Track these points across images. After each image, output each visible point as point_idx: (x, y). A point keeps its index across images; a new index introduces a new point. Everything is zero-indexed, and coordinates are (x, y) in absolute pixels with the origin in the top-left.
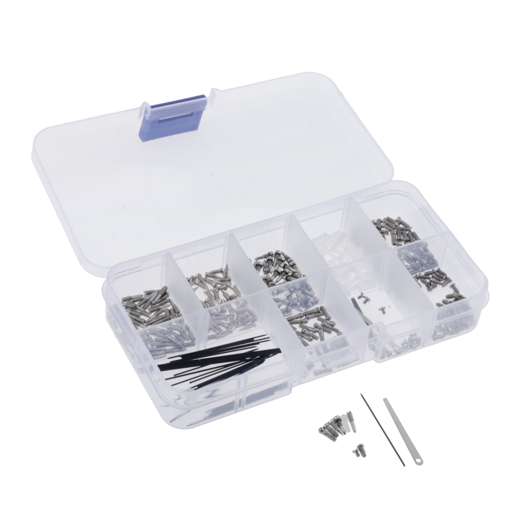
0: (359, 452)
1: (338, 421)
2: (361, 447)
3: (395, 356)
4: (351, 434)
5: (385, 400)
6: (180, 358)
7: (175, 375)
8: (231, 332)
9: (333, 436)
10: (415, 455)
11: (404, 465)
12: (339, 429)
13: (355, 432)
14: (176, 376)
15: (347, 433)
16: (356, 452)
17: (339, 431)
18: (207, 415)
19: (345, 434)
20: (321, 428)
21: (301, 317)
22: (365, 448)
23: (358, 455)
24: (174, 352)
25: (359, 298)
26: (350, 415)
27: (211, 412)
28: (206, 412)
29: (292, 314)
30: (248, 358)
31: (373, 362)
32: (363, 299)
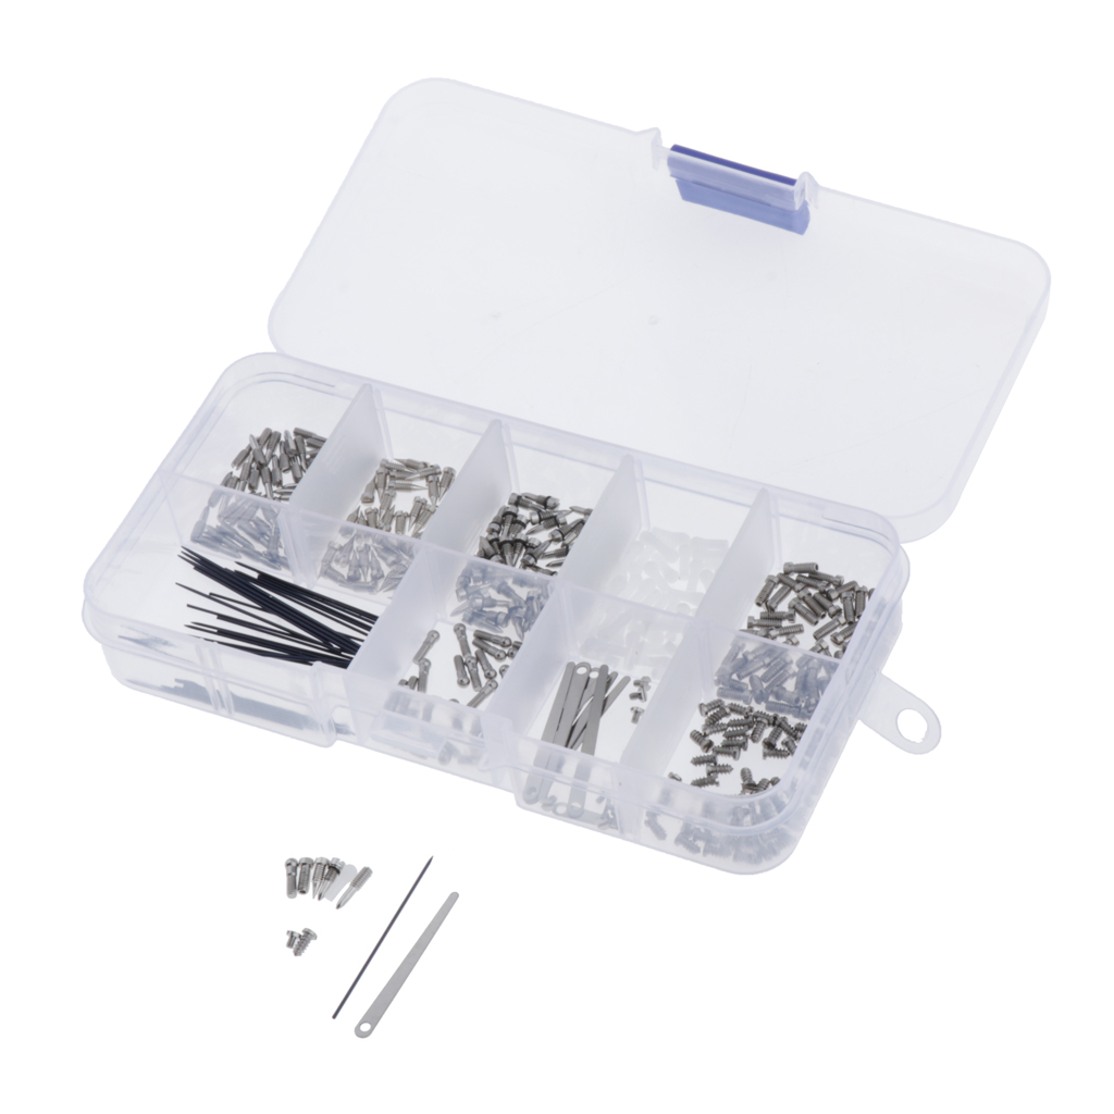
0: (298, 940)
1: (334, 869)
2: (307, 936)
4: (328, 904)
5: (454, 897)
6: (255, 575)
7: (211, 594)
8: (371, 589)
9: (296, 886)
12: (318, 883)
13: (339, 906)
14: (212, 596)
15: (324, 900)
16: (292, 934)
17: (315, 885)
18: (173, 684)
19: (320, 897)
21: (503, 645)
22: (312, 944)
23: (290, 944)
24: (258, 560)
25: (637, 683)
26: (366, 873)
27: (181, 685)
29: (502, 632)
30: (335, 646)
32: (636, 690)
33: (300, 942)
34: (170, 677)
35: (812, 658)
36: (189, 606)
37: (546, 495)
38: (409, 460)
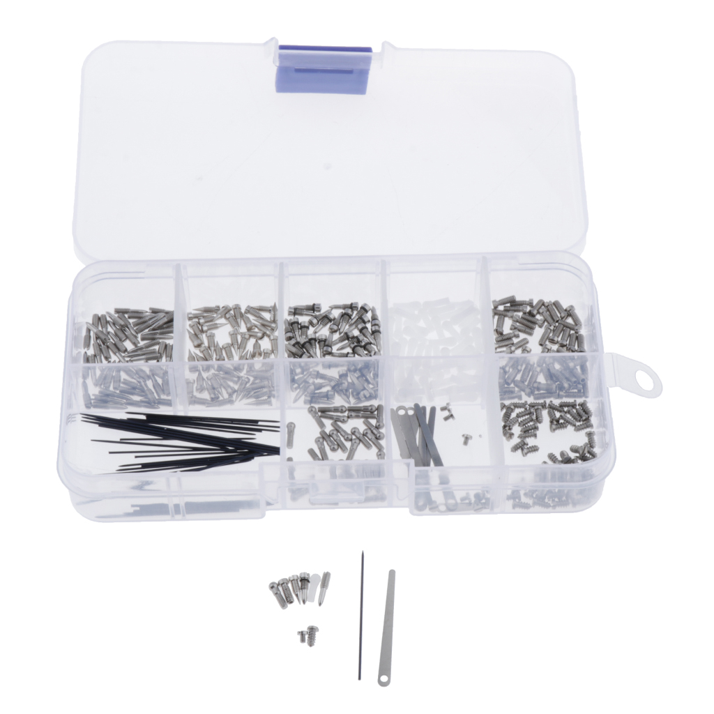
0: (307, 637)
1: (304, 580)
2: (312, 631)
3: (442, 513)
4: (312, 605)
5: (392, 574)
6: (144, 417)
7: (121, 440)
8: (230, 402)
9: (285, 600)
10: (385, 668)
11: (360, 678)
12: (299, 593)
13: (320, 604)
14: (123, 441)
15: (307, 603)
16: (302, 634)
17: (297, 595)
18: (131, 510)
19: (304, 602)
20: (273, 583)
21: (342, 412)
22: (317, 635)
23: (303, 640)
24: (140, 406)
25: (443, 409)
26: (326, 577)
27: (138, 509)
28: (133, 506)
29: (334, 403)
30: (230, 448)
31: (407, 510)
32: (446, 414)
33: (309, 635)
34: (126, 505)
35: (545, 357)
36: (110, 453)
37: (312, 304)
38: (205, 308)
